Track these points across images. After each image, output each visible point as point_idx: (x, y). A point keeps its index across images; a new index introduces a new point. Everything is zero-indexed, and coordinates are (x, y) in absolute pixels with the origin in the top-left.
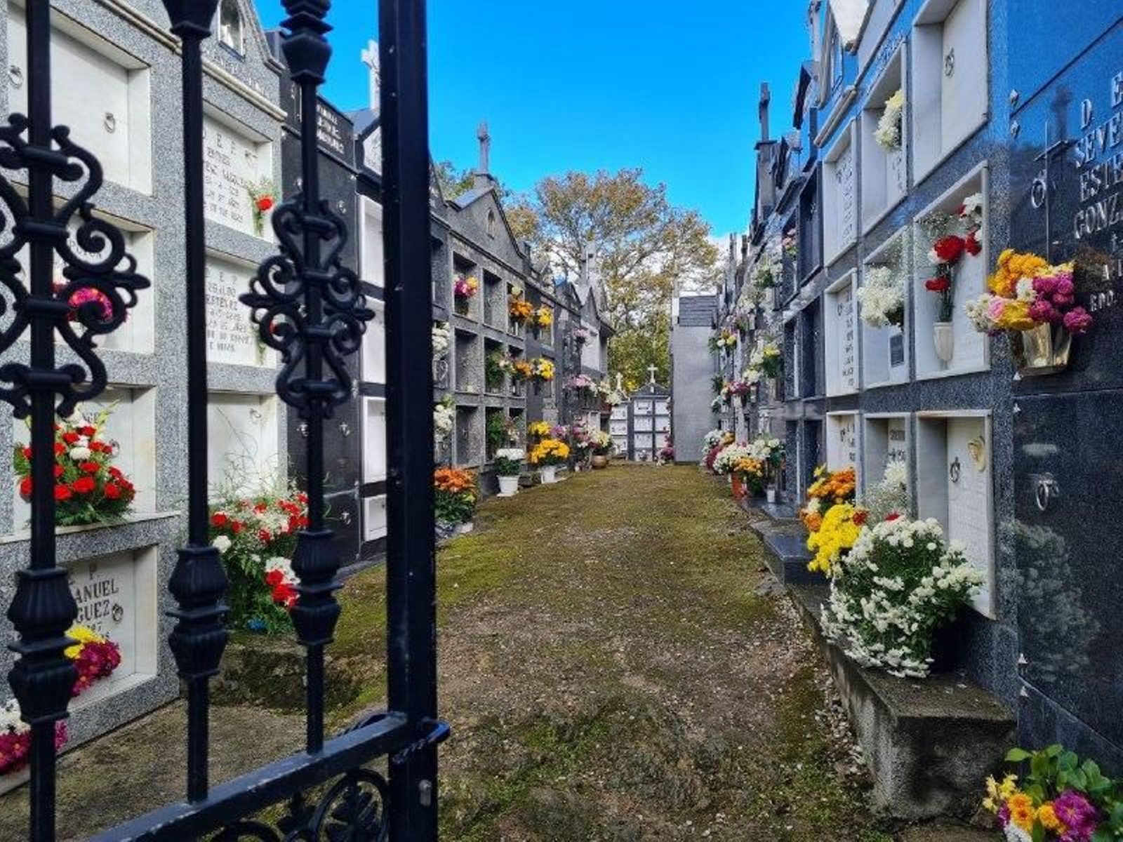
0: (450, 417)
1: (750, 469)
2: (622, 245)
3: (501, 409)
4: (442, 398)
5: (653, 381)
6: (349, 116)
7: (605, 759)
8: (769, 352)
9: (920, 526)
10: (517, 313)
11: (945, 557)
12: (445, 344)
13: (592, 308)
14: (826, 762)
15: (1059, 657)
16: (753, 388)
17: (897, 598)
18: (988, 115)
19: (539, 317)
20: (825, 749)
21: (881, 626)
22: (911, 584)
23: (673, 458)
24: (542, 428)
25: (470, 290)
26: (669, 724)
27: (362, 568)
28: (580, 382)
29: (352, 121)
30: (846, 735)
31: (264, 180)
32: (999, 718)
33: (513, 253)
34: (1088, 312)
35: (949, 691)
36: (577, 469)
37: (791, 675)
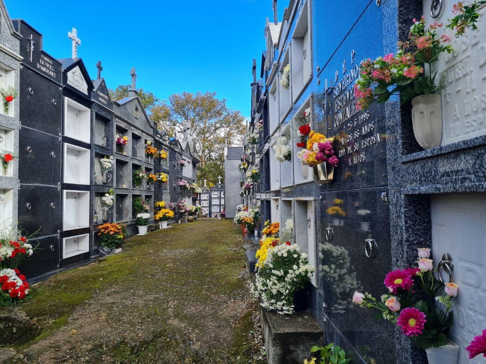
0: (112, 199)
1: (249, 221)
2: (207, 124)
3: (141, 195)
4: (108, 191)
5: (220, 183)
6: (60, 61)
7: (153, 361)
8: (254, 171)
9: (291, 247)
10: (150, 153)
11: (301, 260)
12: (110, 166)
13: (188, 151)
14: (250, 355)
15: (345, 302)
16: (251, 187)
17: (281, 279)
18: (312, 75)
19: (161, 154)
20: (250, 349)
21: (274, 292)
22: (286, 273)
23: (225, 216)
24: (162, 204)
25: (124, 142)
26: (184, 342)
27: (60, 272)
28: (181, 184)
29: (62, 63)
30: (260, 342)
31: (10, 88)
32: (316, 331)
33: (148, 126)
34: (338, 157)
35: (300, 320)
36: (180, 222)
37: (243, 315)
